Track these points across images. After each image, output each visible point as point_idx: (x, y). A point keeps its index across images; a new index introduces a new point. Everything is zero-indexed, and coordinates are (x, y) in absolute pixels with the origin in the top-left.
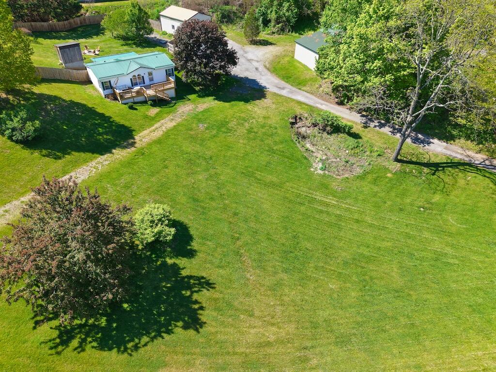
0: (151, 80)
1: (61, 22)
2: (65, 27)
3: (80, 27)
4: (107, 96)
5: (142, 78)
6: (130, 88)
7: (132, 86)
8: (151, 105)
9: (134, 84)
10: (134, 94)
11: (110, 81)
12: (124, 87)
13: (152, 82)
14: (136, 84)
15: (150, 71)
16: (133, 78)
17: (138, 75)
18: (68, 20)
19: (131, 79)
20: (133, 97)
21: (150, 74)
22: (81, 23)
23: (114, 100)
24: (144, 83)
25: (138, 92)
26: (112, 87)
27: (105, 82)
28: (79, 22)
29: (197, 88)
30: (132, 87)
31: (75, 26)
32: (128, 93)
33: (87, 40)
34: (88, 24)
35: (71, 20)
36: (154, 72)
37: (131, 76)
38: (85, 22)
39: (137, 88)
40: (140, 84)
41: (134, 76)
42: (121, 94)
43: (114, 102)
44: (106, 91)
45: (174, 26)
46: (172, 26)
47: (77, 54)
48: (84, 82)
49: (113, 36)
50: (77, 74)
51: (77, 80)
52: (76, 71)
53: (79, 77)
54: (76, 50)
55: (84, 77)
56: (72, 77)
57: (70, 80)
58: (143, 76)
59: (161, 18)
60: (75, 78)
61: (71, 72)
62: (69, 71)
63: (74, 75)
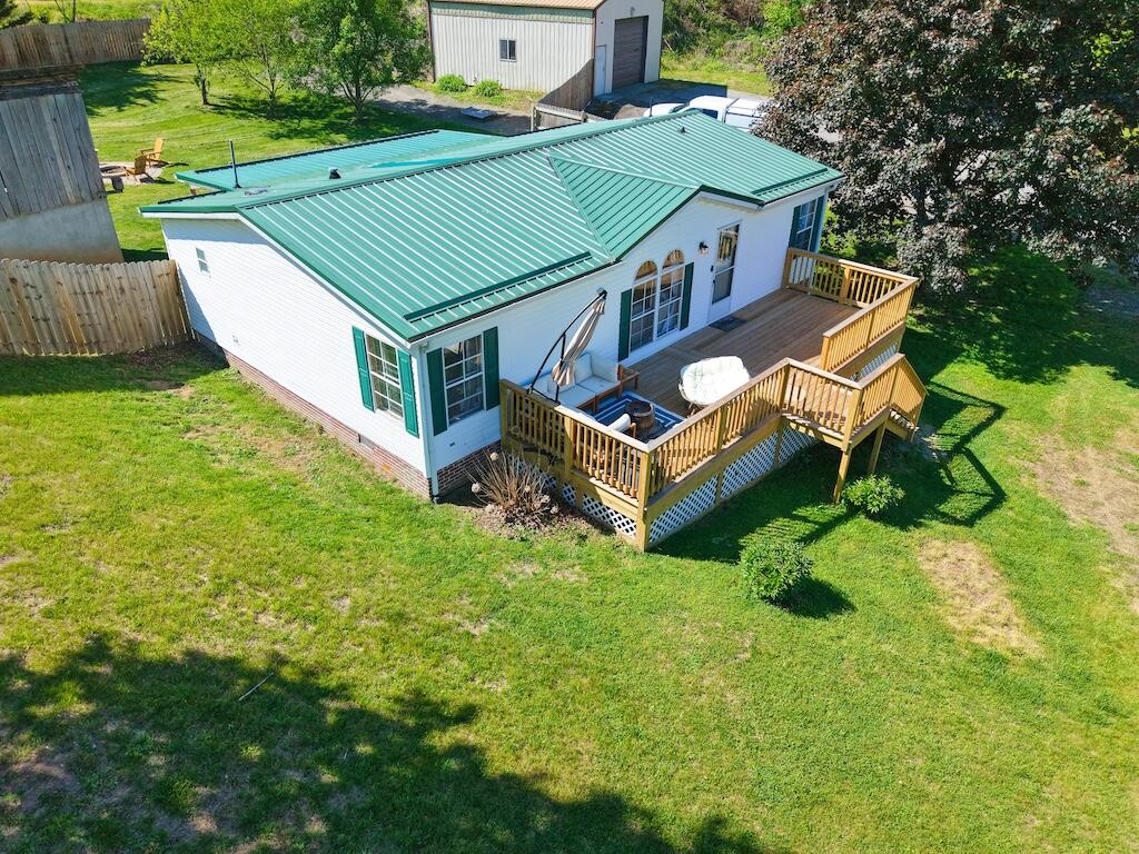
0: (722, 287)
5: (679, 281)
7: (622, 353)
9: (632, 338)
14: (644, 338)
16: (634, 291)
19: (624, 296)
21: (725, 246)
24: (685, 321)
37: (631, 272)
40: (661, 330)
41: (646, 270)
45: (512, 44)
46: (503, 42)
47: (56, 148)
48: (143, 355)
49: (206, 102)
50: (89, 296)
51: (82, 345)
52: (77, 273)
53: (103, 322)
54: (47, 118)
55: (143, 314)
56: (43, 324)
57: (18, 352)
58: (690, 268)
59: (434, 17)
60: (69, 336)
61: (28, 280)
62: (13, 280)
63: (56, 306)
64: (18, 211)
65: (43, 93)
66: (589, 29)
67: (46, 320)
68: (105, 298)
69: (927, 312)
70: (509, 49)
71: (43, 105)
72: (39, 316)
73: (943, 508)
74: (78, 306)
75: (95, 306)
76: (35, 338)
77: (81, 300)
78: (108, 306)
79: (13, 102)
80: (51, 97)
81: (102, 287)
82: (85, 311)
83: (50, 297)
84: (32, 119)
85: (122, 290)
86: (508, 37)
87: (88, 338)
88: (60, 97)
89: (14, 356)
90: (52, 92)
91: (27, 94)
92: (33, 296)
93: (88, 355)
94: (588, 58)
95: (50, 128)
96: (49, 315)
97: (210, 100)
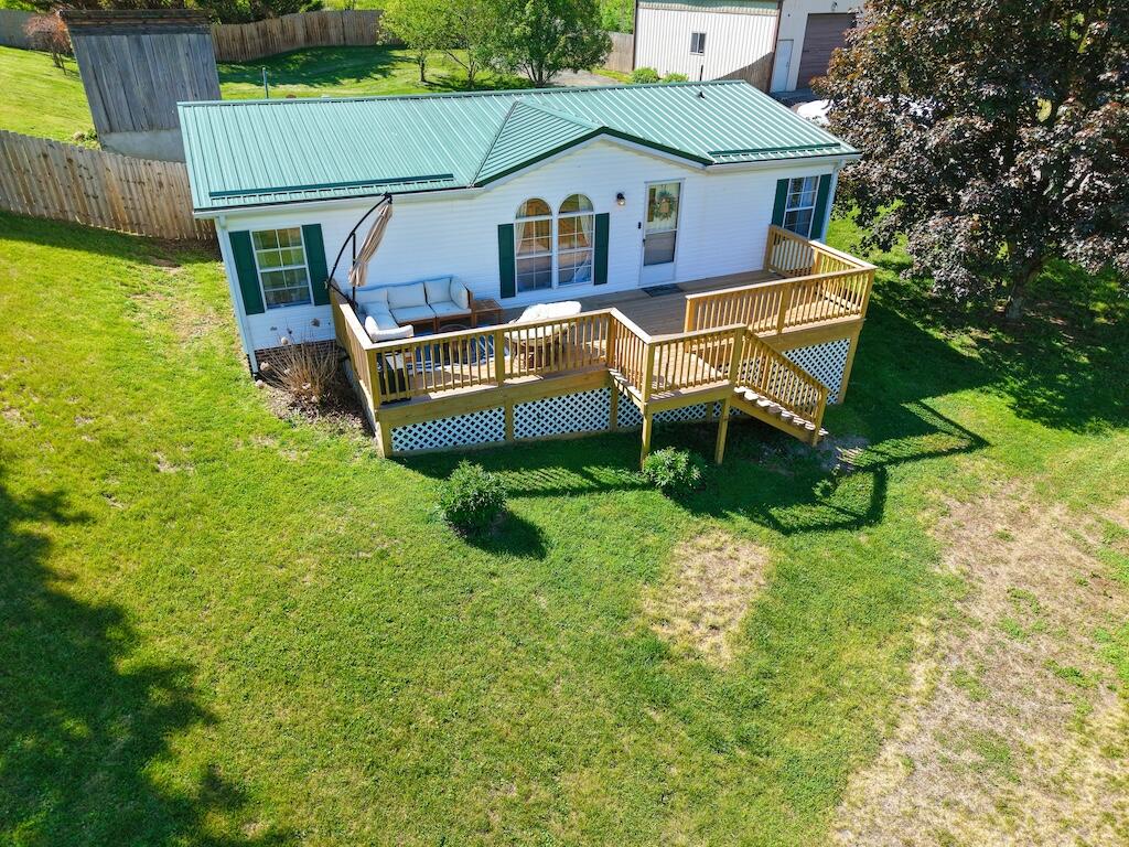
0: (660, 251)
1: (230, 27)
2: (244, 51)
3: (302, 51)
4: (269, 368)
5: (589, 231)
6: (483, 313)
7: (507, 290)
8: (679, 492)
9: (520, 278)
10: (520, 373)
11: (313, 234)
12: (436, 293)
13: (660, 275)
14: (540, 281)
15: (665, 172)
16: (519, 224)
17: (571, 203)
18: (259, 18)
19: (505, 232)
20: (503, 396)
21: (662, 202)
22: (308, 38)
23: (325, 407)
24: (601, 277)
25: (553, 355)
26: (323, 290)
27: (267, 239)
28: (301, 34)
29: (962, 342)
30: (508, 303)
31: (286, 49)
32: (468, 352)
33: (312, 89)
34: (334, 41)
35: (273, 24)
36: (696, 190)
37: (506, 204)
38: (325, 35)
39: (546, 314)
40: (566, 279)
41: (537, 206)
42: (397, 363)
43: (317, 428)
44: (272, 316)
45: (703, 36)
46: (695, 35)
47: (186, 78)
48: (176, 242)
49: (423, 80)
50: (132, 184)
51: (124, 224)
52: (123, 162)
53: (144, 208)
54: (181, 52)
55: (178, 206)
56: (93, 201)
57: (71, 218)
58: (603, 221)
59: (640, 10)
60: (114, 214)
61: (81, 162)
62: (70, 160)
63: (106, 187)
64: (151, 126)
65: (179, 32)
66: (773, 21)
67: (96, 197)
68: (146, 188)
69: (996, 338)
70: (699, 42)
71: (179, 43)
72: (90, 192)
73: (774, 511)
74: (123, 190)
75: (138, 193)
76: (85, 210)
77: (126, 186)
78: (148, 196)
79: (154, 36)
80: (185, 35)
81: (145, 179)
82: (129, 196)
83: (99, 179)
84: (168, 51)
85: (161, 184)
86: (699, 30)
87: (130, 218)
88: (193, 36)
89: (67, 221)
90: (186, 31)
91: (167, 32)
92: (86, 176)
93: (129, 233)
94: (769, 50)
95: (183, 61)
96: (98, 193)
97: (427, 78)
